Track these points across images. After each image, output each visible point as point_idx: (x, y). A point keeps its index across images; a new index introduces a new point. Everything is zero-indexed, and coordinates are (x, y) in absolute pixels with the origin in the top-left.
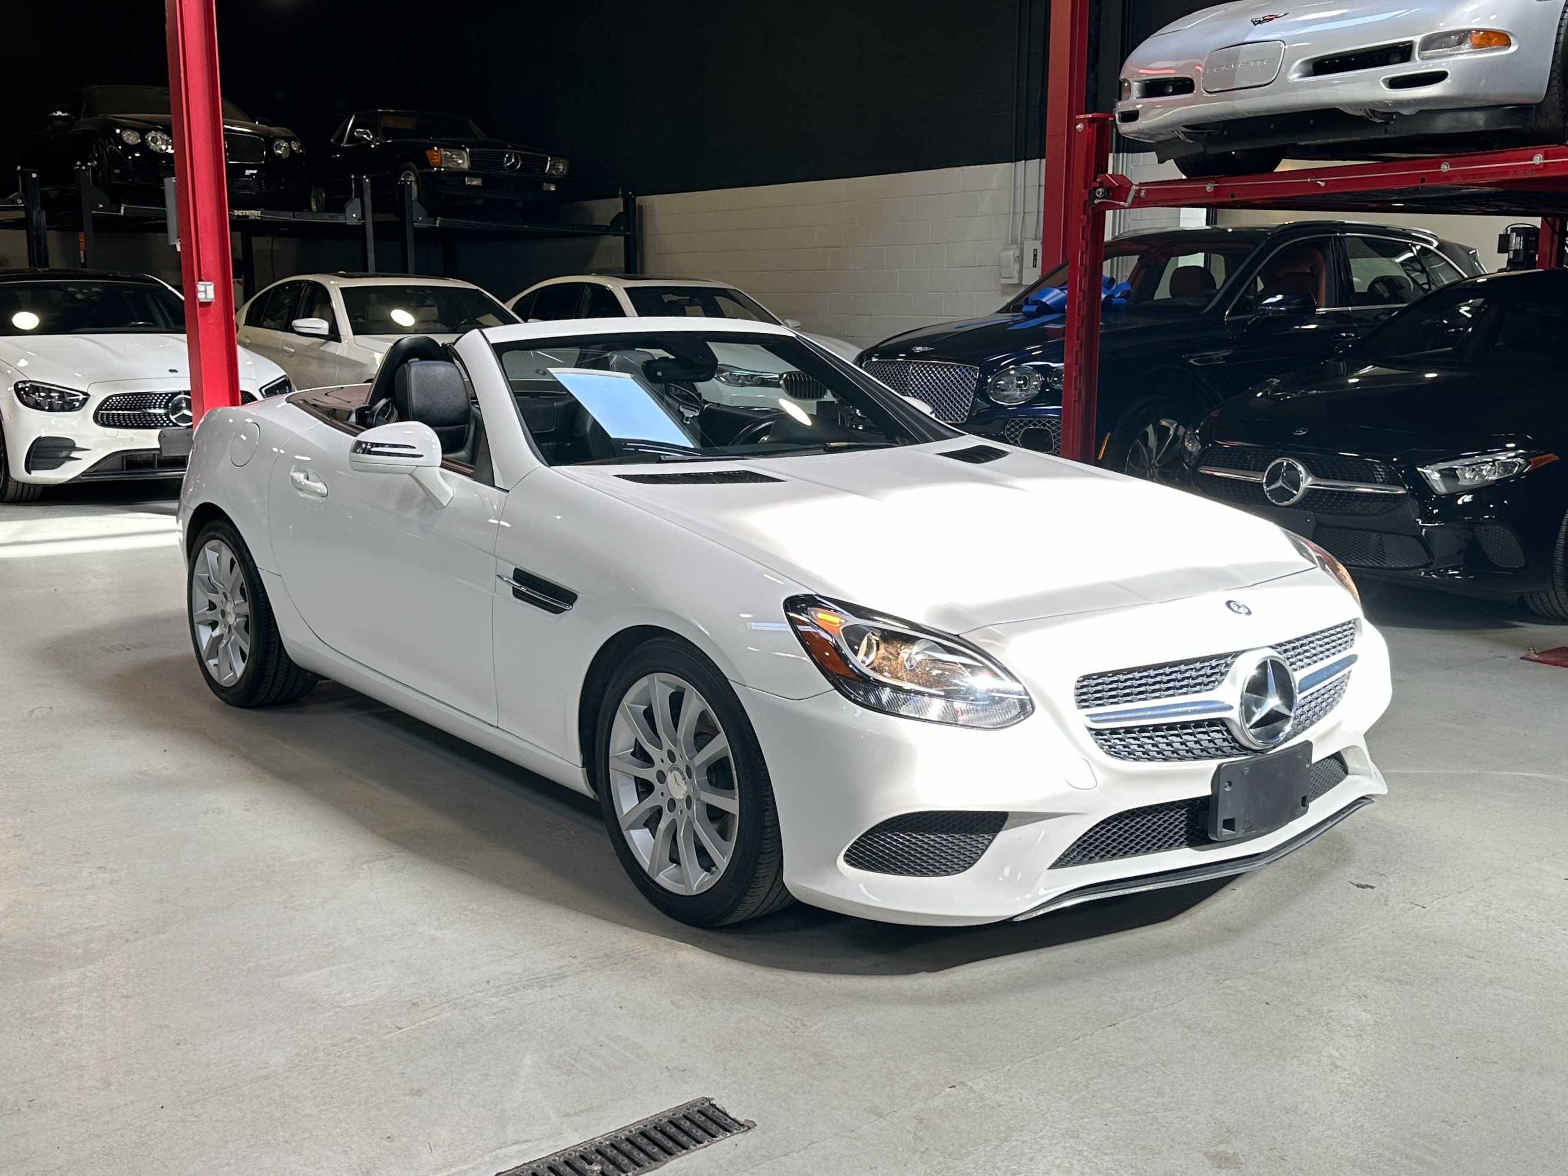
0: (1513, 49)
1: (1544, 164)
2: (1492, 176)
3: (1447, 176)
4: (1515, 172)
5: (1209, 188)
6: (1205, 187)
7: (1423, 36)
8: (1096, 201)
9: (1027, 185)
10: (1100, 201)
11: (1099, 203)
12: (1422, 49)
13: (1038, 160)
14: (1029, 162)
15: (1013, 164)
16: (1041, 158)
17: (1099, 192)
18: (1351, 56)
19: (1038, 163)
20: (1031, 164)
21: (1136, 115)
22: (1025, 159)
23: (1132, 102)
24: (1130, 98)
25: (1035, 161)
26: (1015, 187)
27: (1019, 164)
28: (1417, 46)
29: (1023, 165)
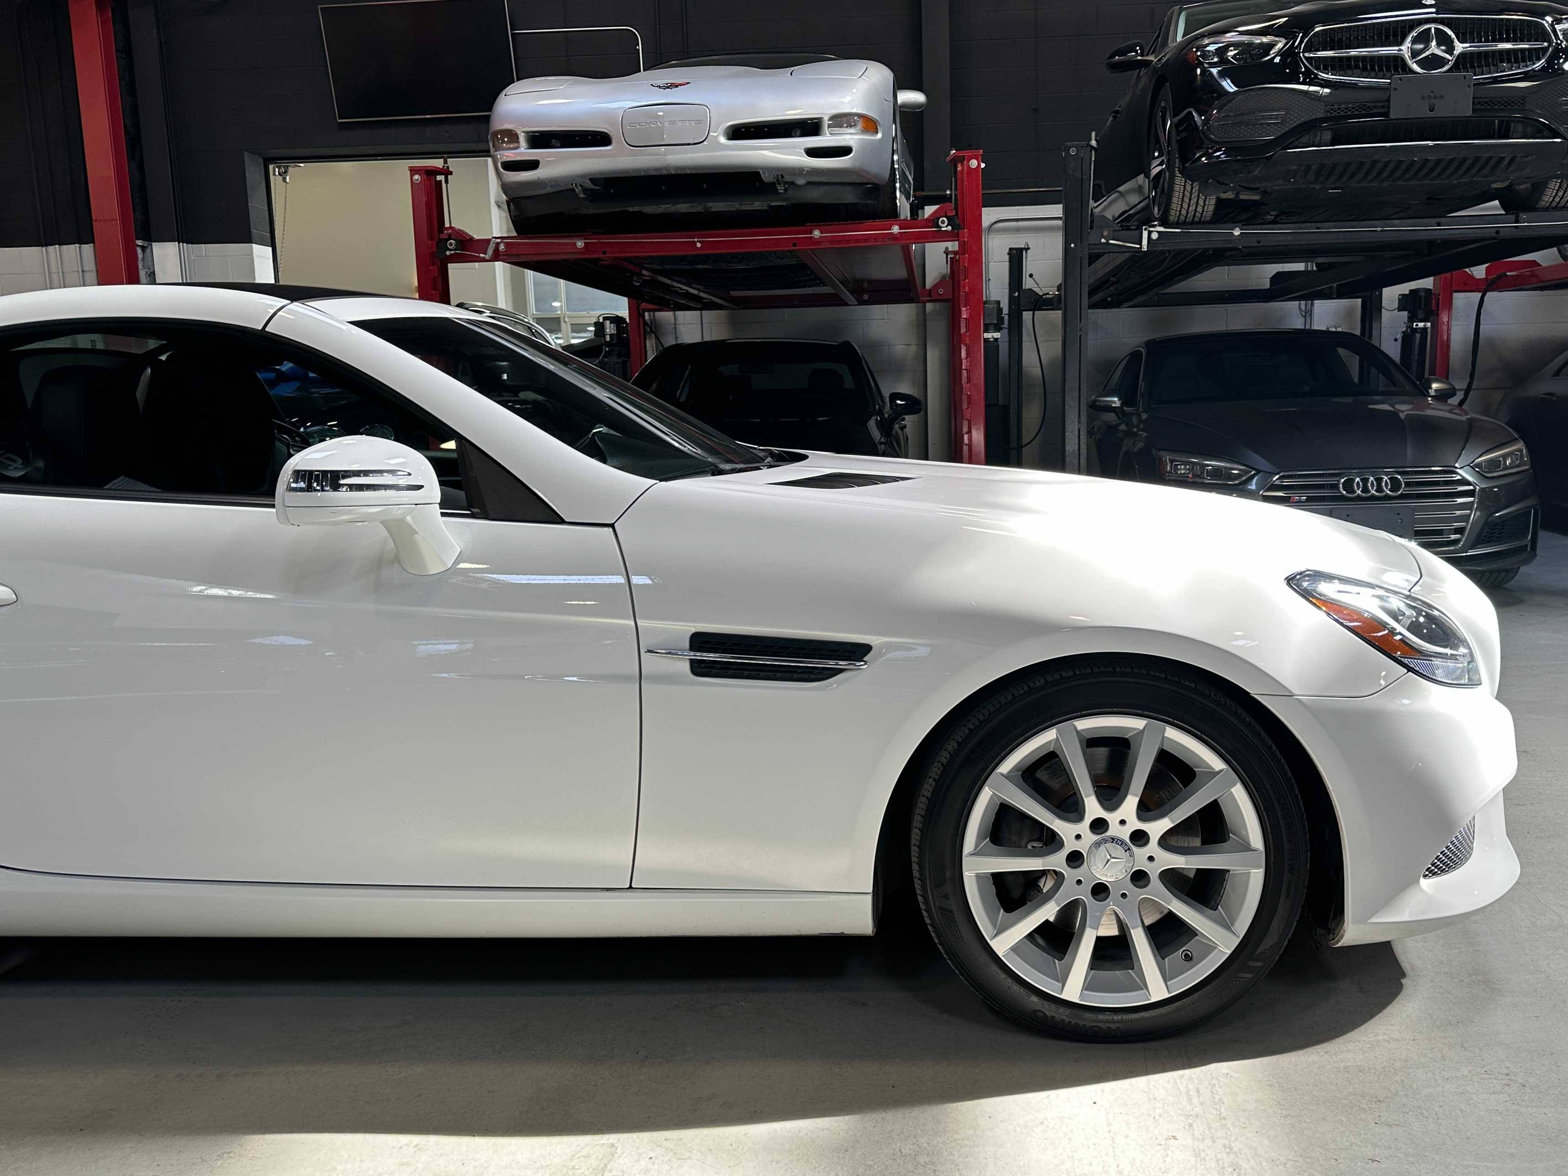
0: (879, 136)
1: (900, 233)
2: (856, 243)
3: (817, 242)
4: (875, 239)
5: (580, 244)
6: (575, 244)
7: (831, 115)
8: (448, 253)
9: (66, 270)
10: (453, 252)
11: (451, 254)
12: (829, 126)
13: (77, 245)
14: (65, 247)
15: (44, 248)
16: (81, 244)
17: (451, 244)
18: (765, 126)
19: (78, 249)
20: (68, 248)
21: (533, 165)
22: (60, 244)
23: (523, 152)
24: (518, 148)
25: (72, 246)
26: (49, 273)
27: (51, 249)
28: (826, 122)
29: (58, 249)
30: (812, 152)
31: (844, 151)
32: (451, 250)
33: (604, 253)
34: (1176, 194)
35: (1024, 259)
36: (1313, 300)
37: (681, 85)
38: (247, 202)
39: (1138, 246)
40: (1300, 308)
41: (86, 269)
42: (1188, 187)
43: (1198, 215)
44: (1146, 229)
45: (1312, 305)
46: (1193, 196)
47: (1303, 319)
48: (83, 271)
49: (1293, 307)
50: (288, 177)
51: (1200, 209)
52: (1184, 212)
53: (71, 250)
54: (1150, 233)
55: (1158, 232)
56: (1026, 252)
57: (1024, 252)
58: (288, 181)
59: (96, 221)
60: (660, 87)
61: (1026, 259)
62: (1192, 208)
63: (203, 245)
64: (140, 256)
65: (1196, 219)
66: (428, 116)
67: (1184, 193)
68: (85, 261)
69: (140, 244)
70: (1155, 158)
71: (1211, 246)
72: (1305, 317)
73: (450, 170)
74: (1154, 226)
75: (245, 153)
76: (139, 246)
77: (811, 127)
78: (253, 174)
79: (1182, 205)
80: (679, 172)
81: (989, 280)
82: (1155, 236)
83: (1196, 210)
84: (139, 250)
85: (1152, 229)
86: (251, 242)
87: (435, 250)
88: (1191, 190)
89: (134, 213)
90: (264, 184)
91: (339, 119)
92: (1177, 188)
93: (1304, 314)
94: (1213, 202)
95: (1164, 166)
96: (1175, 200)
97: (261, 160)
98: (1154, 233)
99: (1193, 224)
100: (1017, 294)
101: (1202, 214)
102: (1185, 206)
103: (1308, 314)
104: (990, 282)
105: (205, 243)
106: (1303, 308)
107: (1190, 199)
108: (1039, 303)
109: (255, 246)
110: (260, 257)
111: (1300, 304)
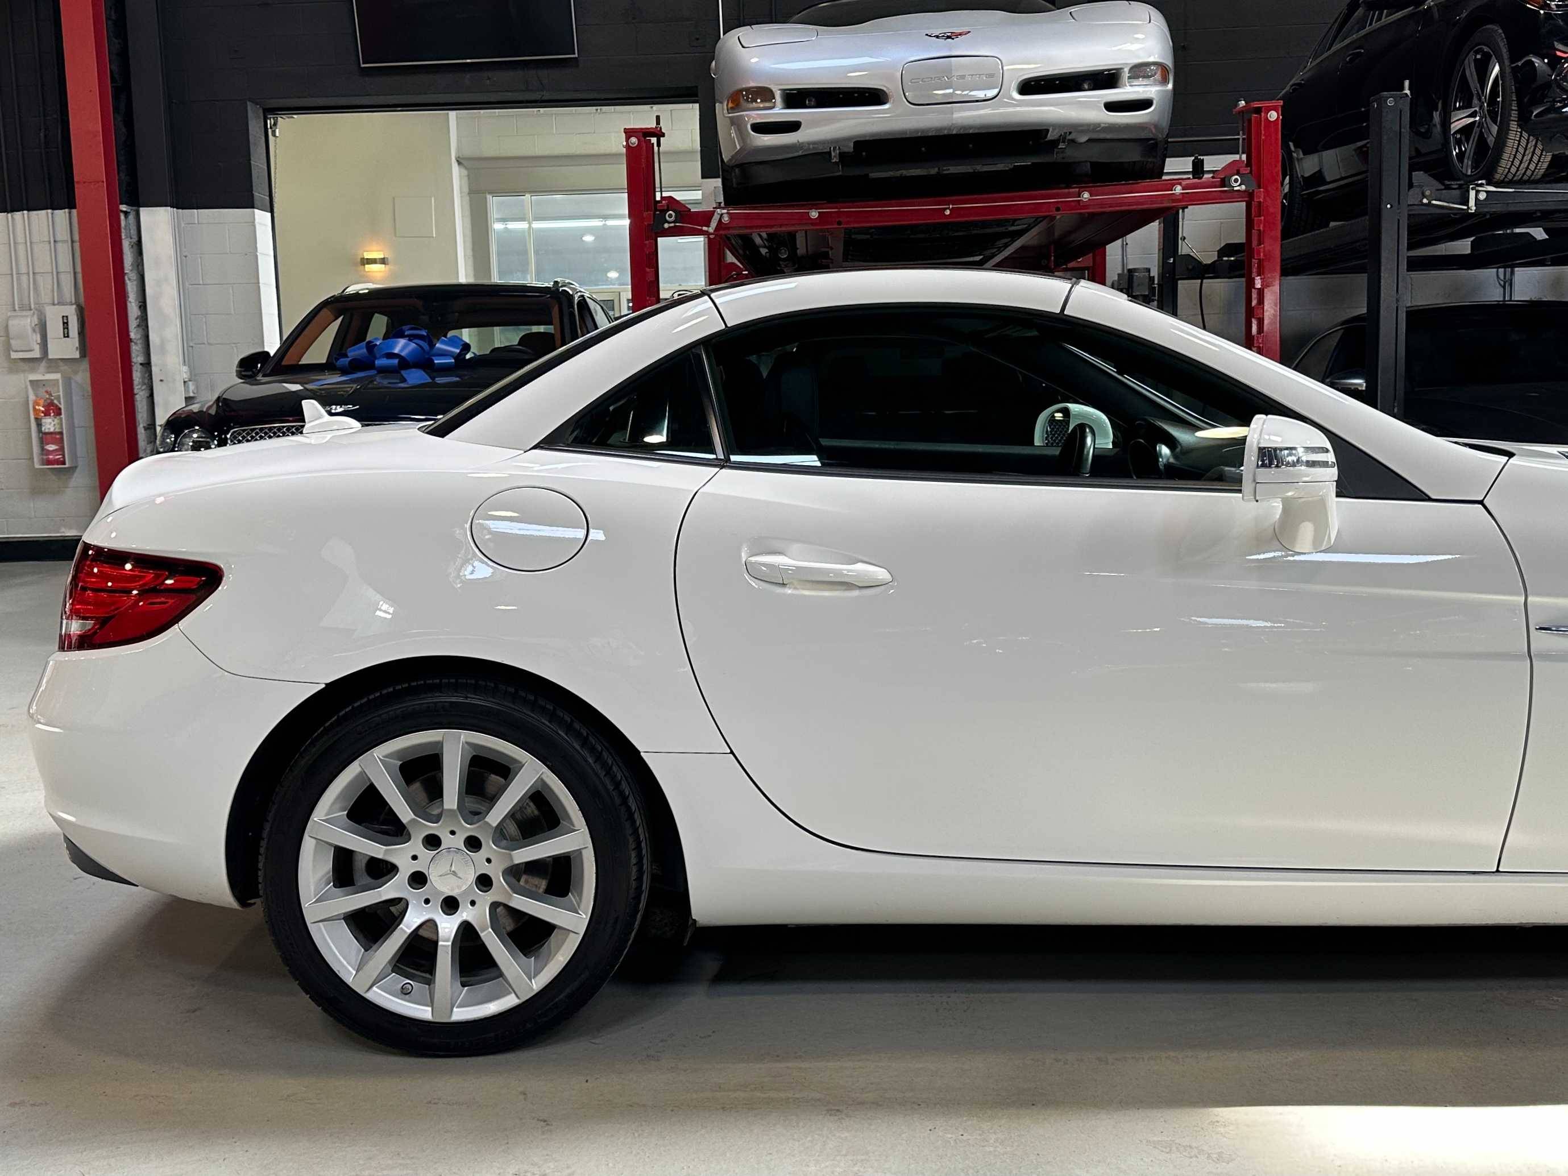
2: (1129, 206)
3: (1085, 205)
4: (1152, 201)
5: (814, 214)
6: (810, 214)
7: (1131, 66)
8: (666, 226)
9: (34, 240)
10: (672, 225)
11: (669, 227)
12: (1129, 78)
13: (50, 211)
14: (34, 213)
15: (9, 215)
16: (53, 209)
17: (670, 216)
18: (1057, 79)
19: (50, 215)
20: (38, 215)
21: (793, 126)
22: (29, 210)
23: (779, 113)
24: (773, 107)
25: (44, 212)
26: (15, 243)
27: (18, 215)
28: (1126, 74)
29: (26, 216)
30: (1112, 107)
31: (1144, 104)
32: (669, 223)
33: (839, 223)
34: (1508, 150)
35: (1180, 220)
36: (1513, 267)
37: (960, 34)
38: (250, 160)
39: (1465, 207)
40: (1498, 276)
41: (59, 238)
42: (1523, 143)
43: (1529, 173)
44: (1472, 189)
45: (1512, 273)
46: (1527, 152)
47: (1502, 290)
48: (55, 241)
49: (1489, 274)
50: (277, 131)
51: (1532, 167)
52: (1513, 170)
53: (40, 217)
54: (1478, 192)
55: (1487, 192)
56: (1183, 211)
57: (1181, 211)
58: (277, 134)
59: (78, 182)
60: (937, 37)
61: (1183, 219)
62: (1524, 165)
63: (195, 210)
64: (123, 223)
65: (1525, 178)
66: (468, 61)
67: (1517, 149)
68: (58, 228)
69: (124, 209)
70: (1456, 109)
71: (1540, 208)
72: (1504, 287)
73: (663, 131)
74: (1481, 185)
75: (248, 103)
76: (122, 211)
77: (1106, 79)
78: (255, 128)
79: (1513, 162)
80: (962, 132)
81: (1127, 244)
82: (1482, 196)
83: (1527, 168)
84: (122, 217)
85: (1480, 189)
86: (253, 207)
87: (652, 223)
88: (1527, 146)
89: (118, 173)
90: (263, 138)
91: (363, 63)
92: (1510, 143)
93: (1502, 283)
94: (1549, 158)
95: (1478, 118)
96: (1505, 156)
97: (261, 111)
98: (1481, 192)
99: (1521, 182)
100: (1171, 260)
101: (1533, 172)
102: (1517, 163)
103: (1508, 284)
104: (1128, 246)
105: (198, 208)
106: (1502, 277)
107: (1524, 156)
108: (1199, 271)
109: (256, 211)
110: (260, 224)
111: (1497, 272)
